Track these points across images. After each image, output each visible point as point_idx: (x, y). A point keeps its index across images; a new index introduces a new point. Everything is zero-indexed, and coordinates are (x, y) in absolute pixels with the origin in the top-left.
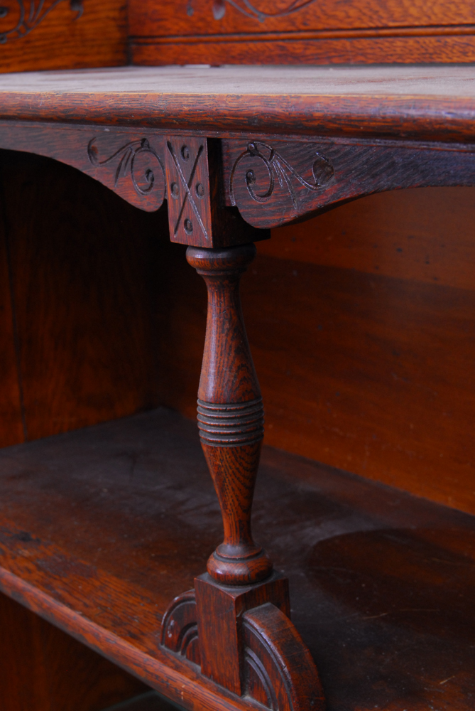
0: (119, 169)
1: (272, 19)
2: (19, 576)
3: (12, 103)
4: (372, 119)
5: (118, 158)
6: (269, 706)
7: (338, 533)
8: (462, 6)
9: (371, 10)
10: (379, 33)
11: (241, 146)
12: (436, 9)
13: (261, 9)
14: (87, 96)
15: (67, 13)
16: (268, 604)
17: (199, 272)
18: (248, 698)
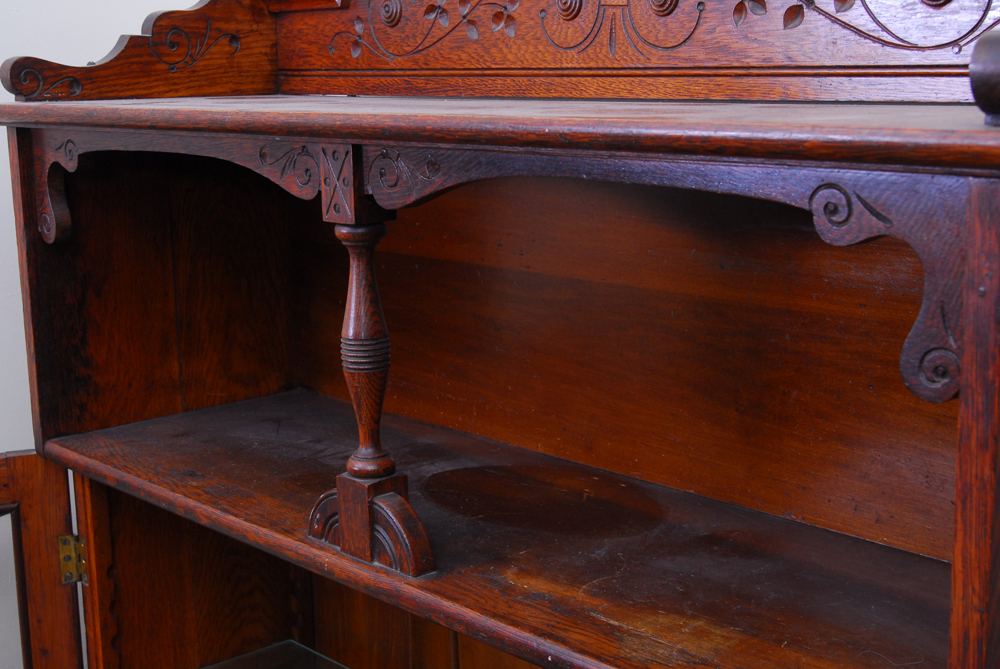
0: (284, 168)
1: (400, 59)
2: (190, 498)
3: (203, 117)
4: (463, 130)
5: (283, 161)
6: (392, 567)
7: (449, 469)
8: (546, 55)
9: (478, 55)
10: (484, 73)
11: (376, 151)
12: (527, 56)
13: (391, 51)
14: (264, 114)
15: (227, 49)
16: (392, 493)
17: (344, 243)
18: (376, 563)
